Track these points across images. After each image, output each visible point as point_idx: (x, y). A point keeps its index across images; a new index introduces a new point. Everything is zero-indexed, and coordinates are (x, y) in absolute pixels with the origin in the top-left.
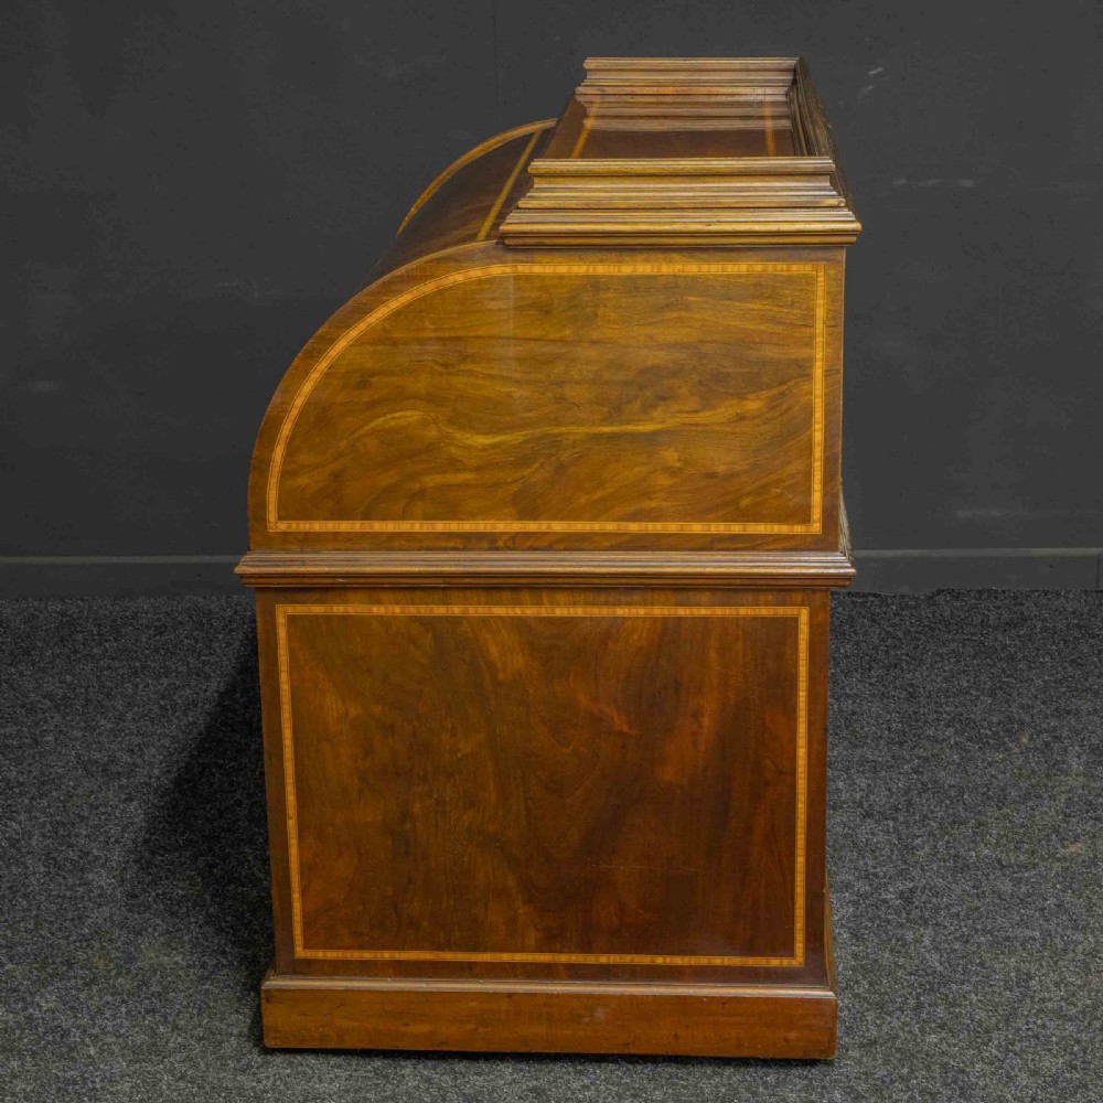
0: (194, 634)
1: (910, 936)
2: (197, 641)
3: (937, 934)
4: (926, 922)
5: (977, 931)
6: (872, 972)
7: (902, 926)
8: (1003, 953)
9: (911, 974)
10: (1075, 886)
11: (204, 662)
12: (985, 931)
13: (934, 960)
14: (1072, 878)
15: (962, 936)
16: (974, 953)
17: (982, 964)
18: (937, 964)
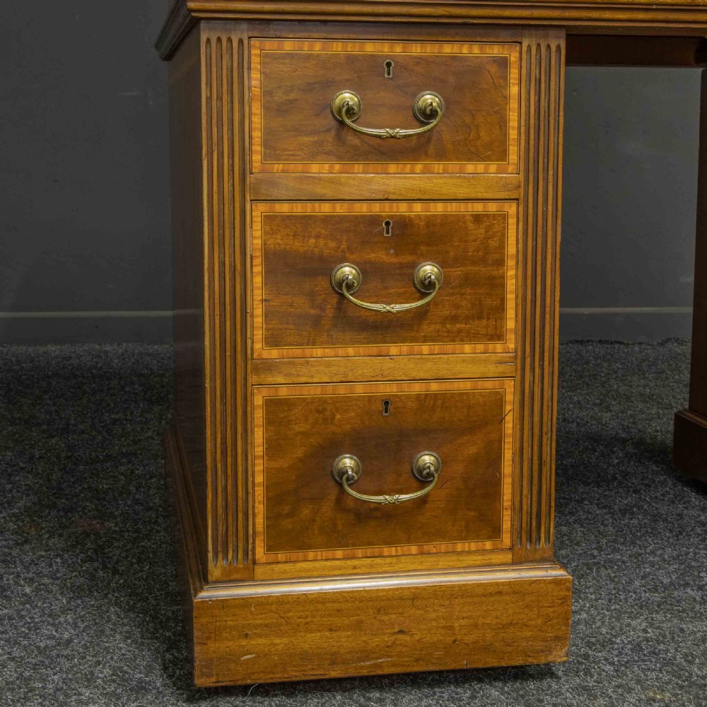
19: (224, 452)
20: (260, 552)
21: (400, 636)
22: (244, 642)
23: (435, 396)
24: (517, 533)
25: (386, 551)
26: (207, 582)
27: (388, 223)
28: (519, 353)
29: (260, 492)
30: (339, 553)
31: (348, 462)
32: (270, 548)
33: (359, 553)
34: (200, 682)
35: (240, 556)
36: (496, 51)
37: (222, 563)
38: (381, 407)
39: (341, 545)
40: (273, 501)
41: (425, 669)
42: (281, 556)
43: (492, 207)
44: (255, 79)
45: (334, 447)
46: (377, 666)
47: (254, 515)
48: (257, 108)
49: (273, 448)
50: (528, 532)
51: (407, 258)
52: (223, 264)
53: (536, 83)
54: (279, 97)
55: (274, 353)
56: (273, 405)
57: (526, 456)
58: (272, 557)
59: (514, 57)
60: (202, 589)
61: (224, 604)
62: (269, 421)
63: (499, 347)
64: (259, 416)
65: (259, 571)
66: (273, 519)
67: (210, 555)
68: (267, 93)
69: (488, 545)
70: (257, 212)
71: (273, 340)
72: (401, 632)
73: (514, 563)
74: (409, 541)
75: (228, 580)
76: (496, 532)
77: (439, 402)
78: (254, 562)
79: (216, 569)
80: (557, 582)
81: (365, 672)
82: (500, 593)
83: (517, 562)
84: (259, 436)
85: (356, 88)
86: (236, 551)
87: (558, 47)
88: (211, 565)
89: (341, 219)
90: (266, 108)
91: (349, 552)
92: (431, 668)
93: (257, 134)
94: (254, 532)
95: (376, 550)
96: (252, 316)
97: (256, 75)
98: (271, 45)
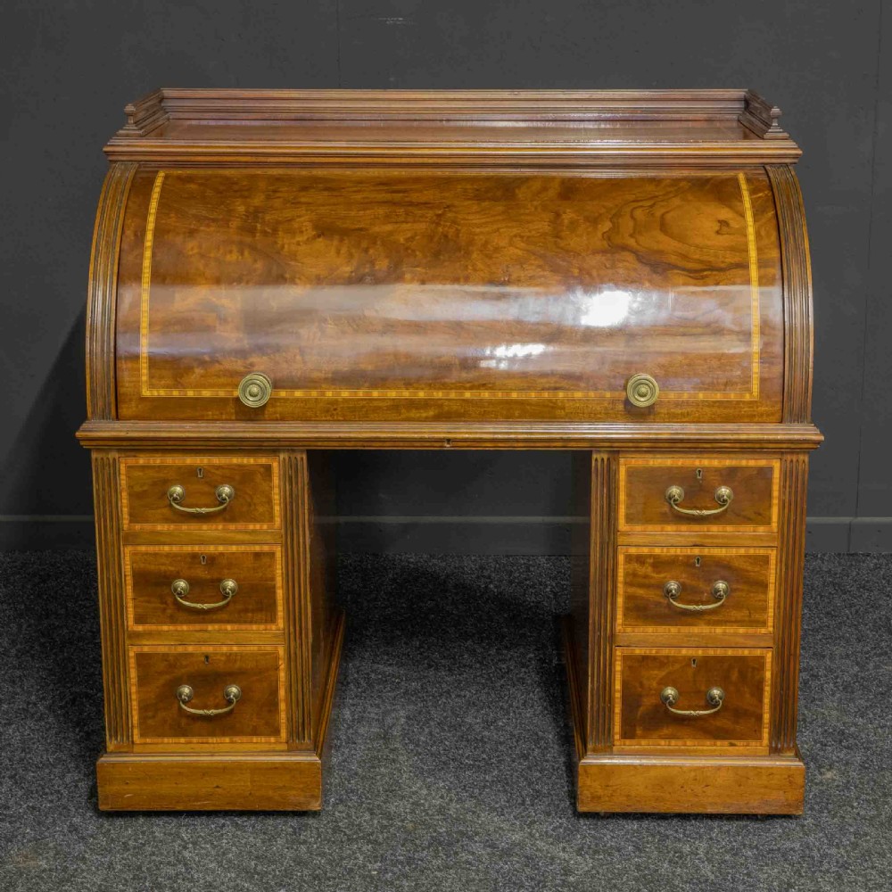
0: (73, 582)
1: (686, 849)
2: (75, 588)
3: (710, 847)
4: (701, 837)
5: (745, 845)
6: (652, 882)
7: (679, 840)
8: (767, 865)
9: (686, 882)
10: (830, 807)
11: (81, 605)
12: (751, 847)
13: (707, 870)
14: (827, 799)
15: (733, 849)
16: (742, 864)
17: (748, 875)
18: (709, 874)
19: (113, 682)
20: (137, 739)
21: (217, 789)
22: (126, 787)
23: (236, 654)
24: (291, 733)
25: (210, 740)
26: (106, 752)
27: (204, 557)
28: (286, 631)
29: (135, 704)
30: (182, 740)
31: (186, 690)
32: (142, 735)
33: (195, 740)
34: (102, 808)
35: (125, 738)
36: (263, 460)
37: (114, 742)
38: (203, 659)
39: (184, 735)
40: (143, 709)
41: (232, 809)
42: (148, 740)
43: (266, 548)
44: (123, 481)
45: (178, 682)
46: (205, 805)
47: (132, 717)
48: (124, 494)
49: (142, 681)
50: (296, 732)
51: (216, 576)
52: (108, 579)
53: (290, 479)
54: (137, 489)
55: (140, 628)
56: (141, 657)
57: (293, 690)
58: (143, 741)
59: (275, 465)
60: (102, 756)
61: (114, 765)
62: (139, 664)
63: (274, 627)
64: (132, 662)
65: (136, 749)
66: (143, 720)
67: (108, 737)
68: (130, 487)
69: (273, 740)
70: (127, 551)
71: (140, 619)
72: (217, 787)
73: (289, 751)
74: (224, 734)
75: (118, 753)
76: (276, 732)
77: (239, 657)
78: (133, 742)
79: (111, 745)
80: (312, 764)
81: (198, 809)
82: (276, 768)
83: (291, 750)
84: (133, 674)
85: (182, 484)
86: (122, 736)
87: (302, 459)
88: (108, 744)
89: (175, 555)
90: (131, 495)
91: (188, 739)
92: (236, 808)
93: (125, 510)
94: (132, 726)
95: (205, 740)
96: (126, 607)
97: (123, 477)
98: (131, 461)
